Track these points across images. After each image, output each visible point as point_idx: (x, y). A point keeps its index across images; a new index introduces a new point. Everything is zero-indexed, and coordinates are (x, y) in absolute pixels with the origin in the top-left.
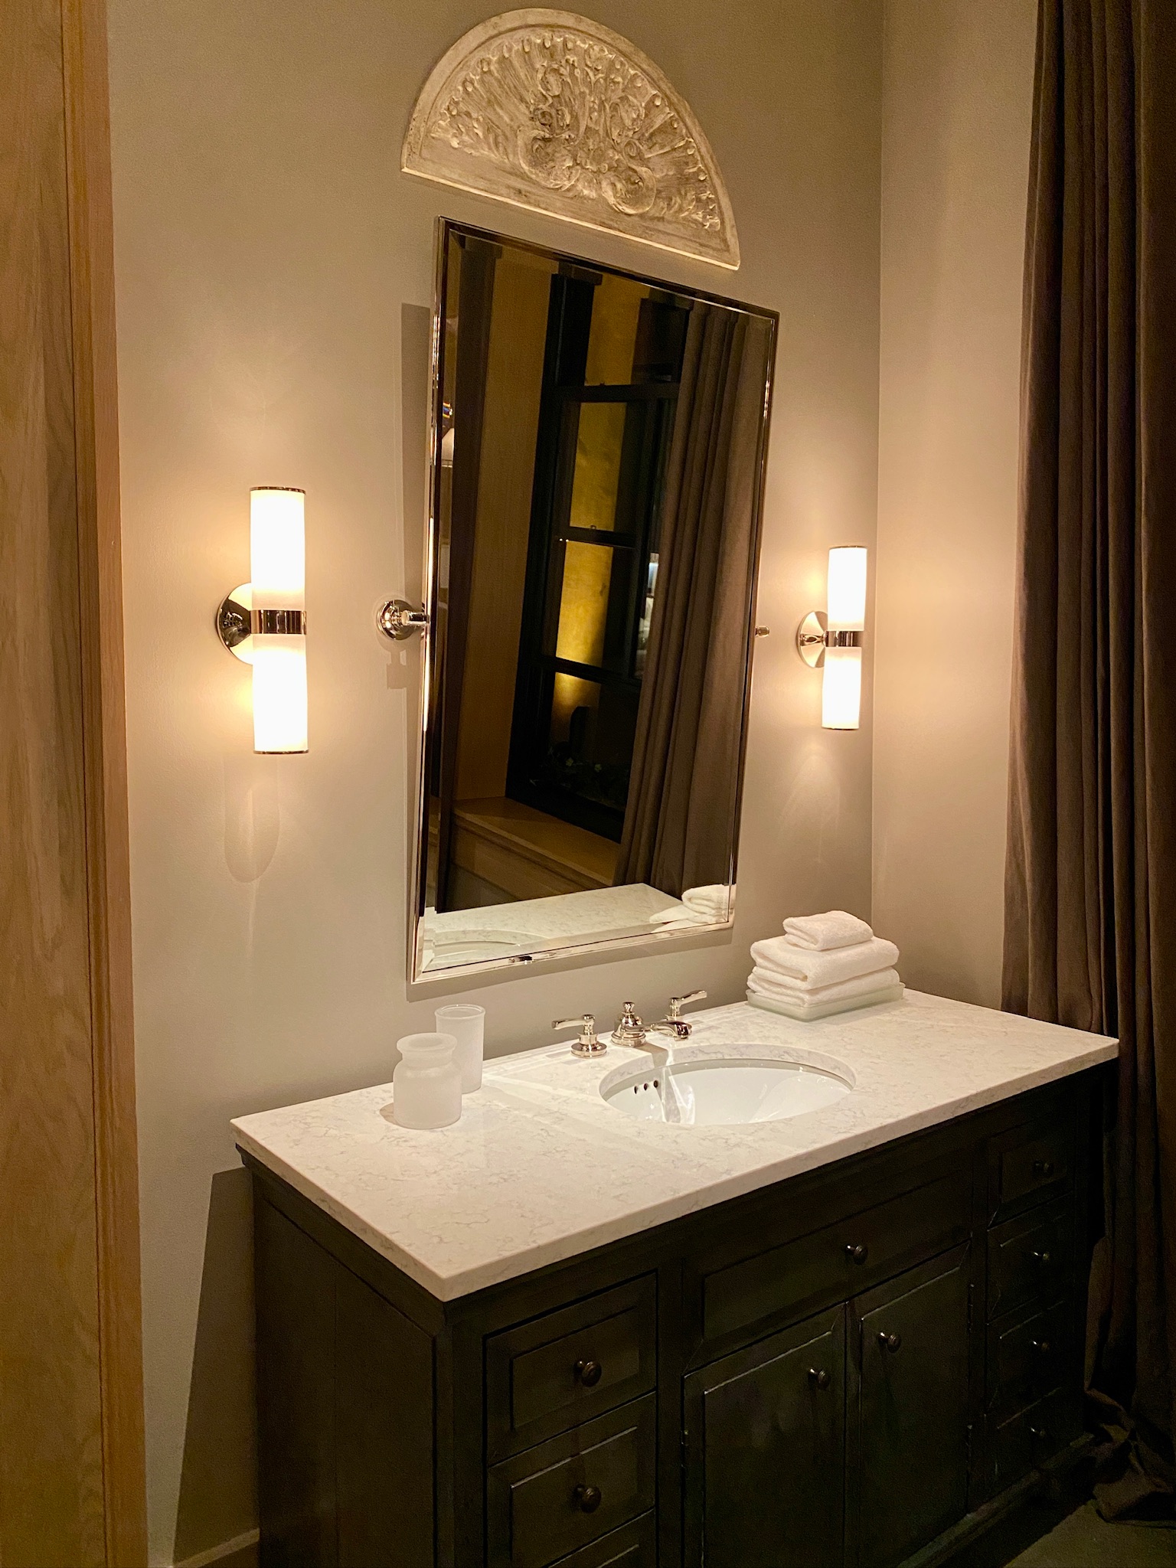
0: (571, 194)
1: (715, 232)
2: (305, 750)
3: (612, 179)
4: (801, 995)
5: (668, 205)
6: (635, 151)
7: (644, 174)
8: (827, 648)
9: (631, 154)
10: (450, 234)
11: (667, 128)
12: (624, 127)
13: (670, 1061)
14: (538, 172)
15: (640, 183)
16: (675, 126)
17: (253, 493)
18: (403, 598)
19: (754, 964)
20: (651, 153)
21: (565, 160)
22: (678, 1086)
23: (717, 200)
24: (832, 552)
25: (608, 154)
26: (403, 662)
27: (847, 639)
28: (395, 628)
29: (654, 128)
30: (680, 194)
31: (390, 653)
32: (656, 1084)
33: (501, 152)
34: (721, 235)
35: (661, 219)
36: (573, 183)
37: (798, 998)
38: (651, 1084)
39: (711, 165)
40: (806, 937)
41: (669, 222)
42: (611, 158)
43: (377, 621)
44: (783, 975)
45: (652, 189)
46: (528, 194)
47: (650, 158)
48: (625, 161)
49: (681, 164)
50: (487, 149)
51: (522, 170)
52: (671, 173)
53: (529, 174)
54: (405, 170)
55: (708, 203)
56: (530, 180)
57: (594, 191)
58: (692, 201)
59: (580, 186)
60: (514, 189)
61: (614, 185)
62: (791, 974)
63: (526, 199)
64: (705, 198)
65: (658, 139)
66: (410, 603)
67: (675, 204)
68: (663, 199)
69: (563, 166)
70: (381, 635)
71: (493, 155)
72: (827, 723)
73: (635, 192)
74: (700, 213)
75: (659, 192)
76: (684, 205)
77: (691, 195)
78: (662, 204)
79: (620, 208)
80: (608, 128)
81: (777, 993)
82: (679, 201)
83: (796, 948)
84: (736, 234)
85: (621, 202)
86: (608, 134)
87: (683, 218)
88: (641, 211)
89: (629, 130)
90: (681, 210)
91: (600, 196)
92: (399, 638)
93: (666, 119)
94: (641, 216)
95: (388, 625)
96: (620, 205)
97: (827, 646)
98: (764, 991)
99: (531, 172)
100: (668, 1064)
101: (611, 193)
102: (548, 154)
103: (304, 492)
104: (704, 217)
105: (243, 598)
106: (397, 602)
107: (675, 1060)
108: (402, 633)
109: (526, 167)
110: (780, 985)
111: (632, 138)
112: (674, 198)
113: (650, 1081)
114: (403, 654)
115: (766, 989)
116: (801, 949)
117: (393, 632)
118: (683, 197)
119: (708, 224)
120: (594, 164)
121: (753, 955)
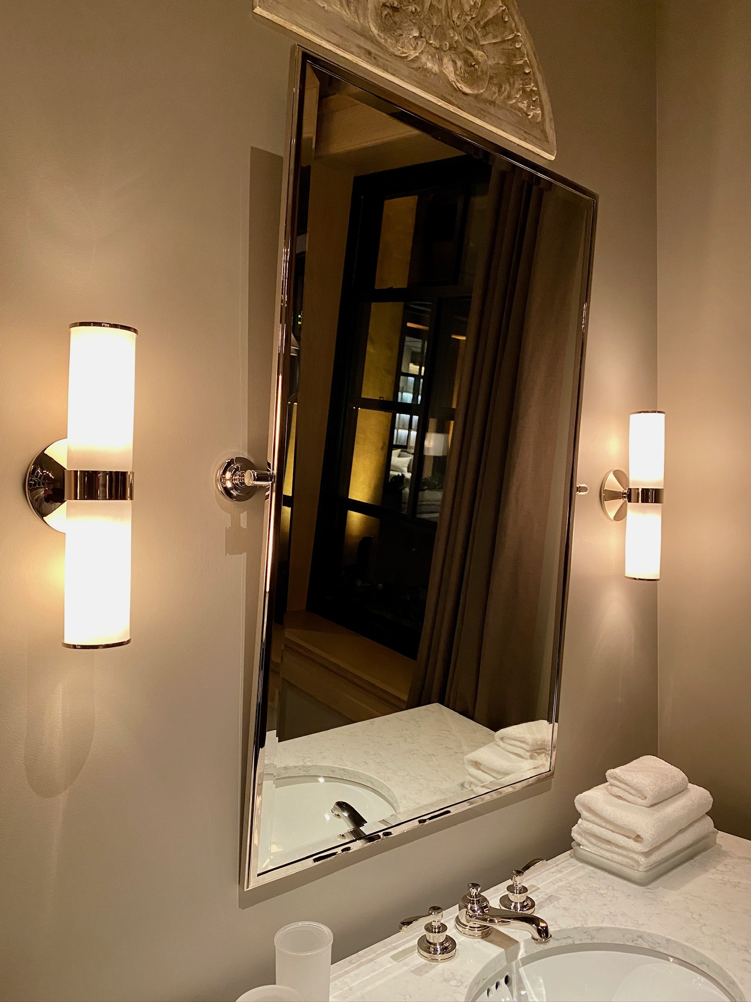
0: (415, 65)
1: (537, 123)
2: (126, 640)
3: (453, 56)
4: (635, 856)
5: (499, 91)
6: (472, 35)
7: (480, 58)
8: (629, 504)
9: (469, 38)
10: (308, 64)
11: (498, 21)
12: (462, 12)
13: (522, 953)
14: (387, 37)
15: (476, 66)
16: (506, 20)
17: (73, 329)
18: (245, 455)
19: (579, 816)
20: (485, 41)
21: (412, 29)
22: (528, 979)
23: (538, 93)
24: (632, 416)
25: (449, 34)
26: (244, 524)
27: (651, 496)
28: (235, 487)
29: (488, 18)
30: (509, 82)
31: (230, 515)
32: (507, 980)
33: (353, 11)
34: (541, 127)
35: (492, 103)
36: (417, 54)
37: (632, 859)
38: (503, 981)
39: (534, 60)
40: (632, 791)
41: (500, 107)
42: (452, 38)
43: (217, 481)
44: (613, 832)
45: (486, 73)
46: (377, 57)
47: (483, 45)
48: (463, 44)
49: (512, 55)
50: (339, 6)
51: (371, 34)
52: (501, 62)
53: (378, 38)
54: (258, 10)
55: (531, 95)
56: (378, 44)
57: (437, 65)
58: (520, 90)
59: (424, 59)
60: (365, 49)
61: (455, 63)
62: (622, 832)
63: (375, 62)
64: (528, 90)
65: (490, 28)
66: (252, 460)
67: (505, 91)
68: (495, 85)
69: (411, 35)
70: (221, 496)
71: (344, 13)
72: (630, 572)
73: (472, 73)
74: (525, 102)
75: (491, 78)
76: (513, 93)
77: (518, 84)
78: (495, 89)
79: (459, 85)
80: (450, 10)
81: (607, 850)
82: (508, 88)
83: (621, 802)
84: (553, 127)
85: (460, 81)
86: (449, 16)
87: (511, 105)
88: (476, 92)
89: (468, 15)
90: (509, 97)
91: (441, 72)
92: (238, 499)
93: (498, 12)
94: (476, 97)
95: (229, 485)
96: (459, 82)
97: (630, 501)
98: (590, 845)
99: (380, 37)
100: (519, 957)
101: (452, 69)
102: (395, 23)
103: (135, 331)
104: (528, 107)
105: (58, 453)
106: (239, 459)
107: (526, 952)
108: (242, 494)
109: (375, 31)
110: (609, 842)
111: (469, 22)
112: (504, 86)
113: (501, 979)
114: (244, 516)
115: (593, 844)
116: (627, 803)
117: (234, 493)
118: (512, 86)
119: (532, 114)
120: (438, 41)
121: (579, 807)
